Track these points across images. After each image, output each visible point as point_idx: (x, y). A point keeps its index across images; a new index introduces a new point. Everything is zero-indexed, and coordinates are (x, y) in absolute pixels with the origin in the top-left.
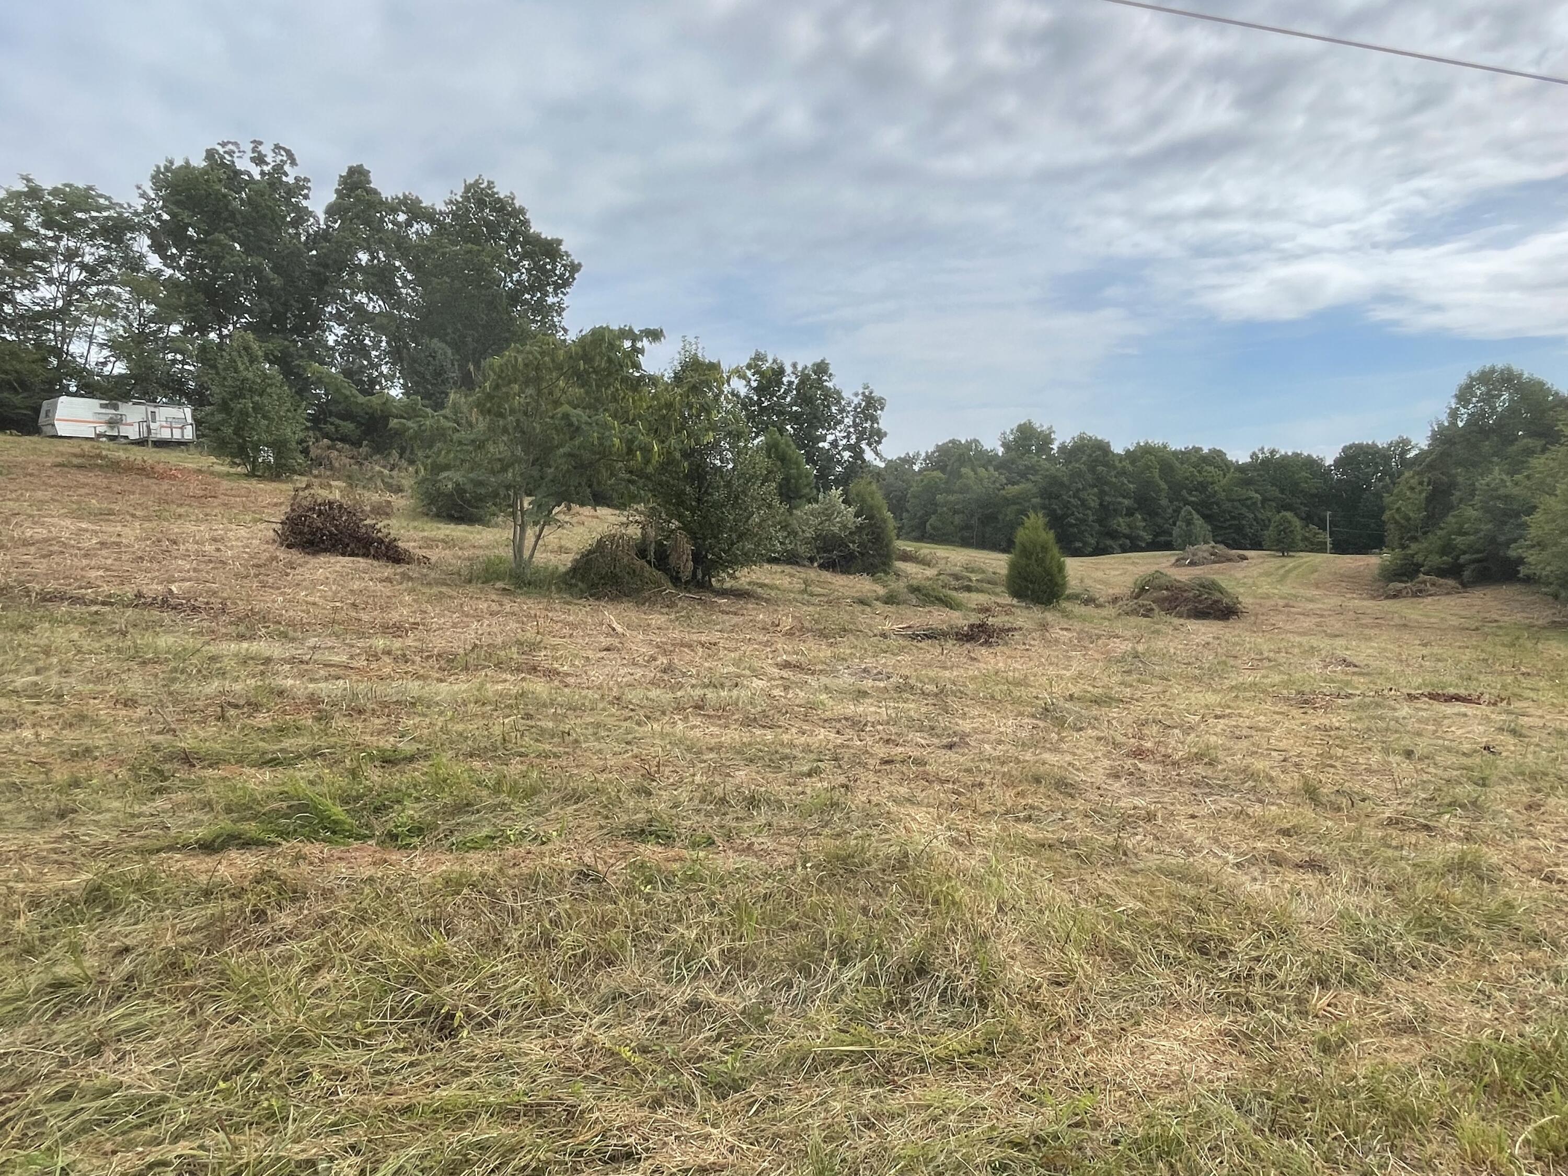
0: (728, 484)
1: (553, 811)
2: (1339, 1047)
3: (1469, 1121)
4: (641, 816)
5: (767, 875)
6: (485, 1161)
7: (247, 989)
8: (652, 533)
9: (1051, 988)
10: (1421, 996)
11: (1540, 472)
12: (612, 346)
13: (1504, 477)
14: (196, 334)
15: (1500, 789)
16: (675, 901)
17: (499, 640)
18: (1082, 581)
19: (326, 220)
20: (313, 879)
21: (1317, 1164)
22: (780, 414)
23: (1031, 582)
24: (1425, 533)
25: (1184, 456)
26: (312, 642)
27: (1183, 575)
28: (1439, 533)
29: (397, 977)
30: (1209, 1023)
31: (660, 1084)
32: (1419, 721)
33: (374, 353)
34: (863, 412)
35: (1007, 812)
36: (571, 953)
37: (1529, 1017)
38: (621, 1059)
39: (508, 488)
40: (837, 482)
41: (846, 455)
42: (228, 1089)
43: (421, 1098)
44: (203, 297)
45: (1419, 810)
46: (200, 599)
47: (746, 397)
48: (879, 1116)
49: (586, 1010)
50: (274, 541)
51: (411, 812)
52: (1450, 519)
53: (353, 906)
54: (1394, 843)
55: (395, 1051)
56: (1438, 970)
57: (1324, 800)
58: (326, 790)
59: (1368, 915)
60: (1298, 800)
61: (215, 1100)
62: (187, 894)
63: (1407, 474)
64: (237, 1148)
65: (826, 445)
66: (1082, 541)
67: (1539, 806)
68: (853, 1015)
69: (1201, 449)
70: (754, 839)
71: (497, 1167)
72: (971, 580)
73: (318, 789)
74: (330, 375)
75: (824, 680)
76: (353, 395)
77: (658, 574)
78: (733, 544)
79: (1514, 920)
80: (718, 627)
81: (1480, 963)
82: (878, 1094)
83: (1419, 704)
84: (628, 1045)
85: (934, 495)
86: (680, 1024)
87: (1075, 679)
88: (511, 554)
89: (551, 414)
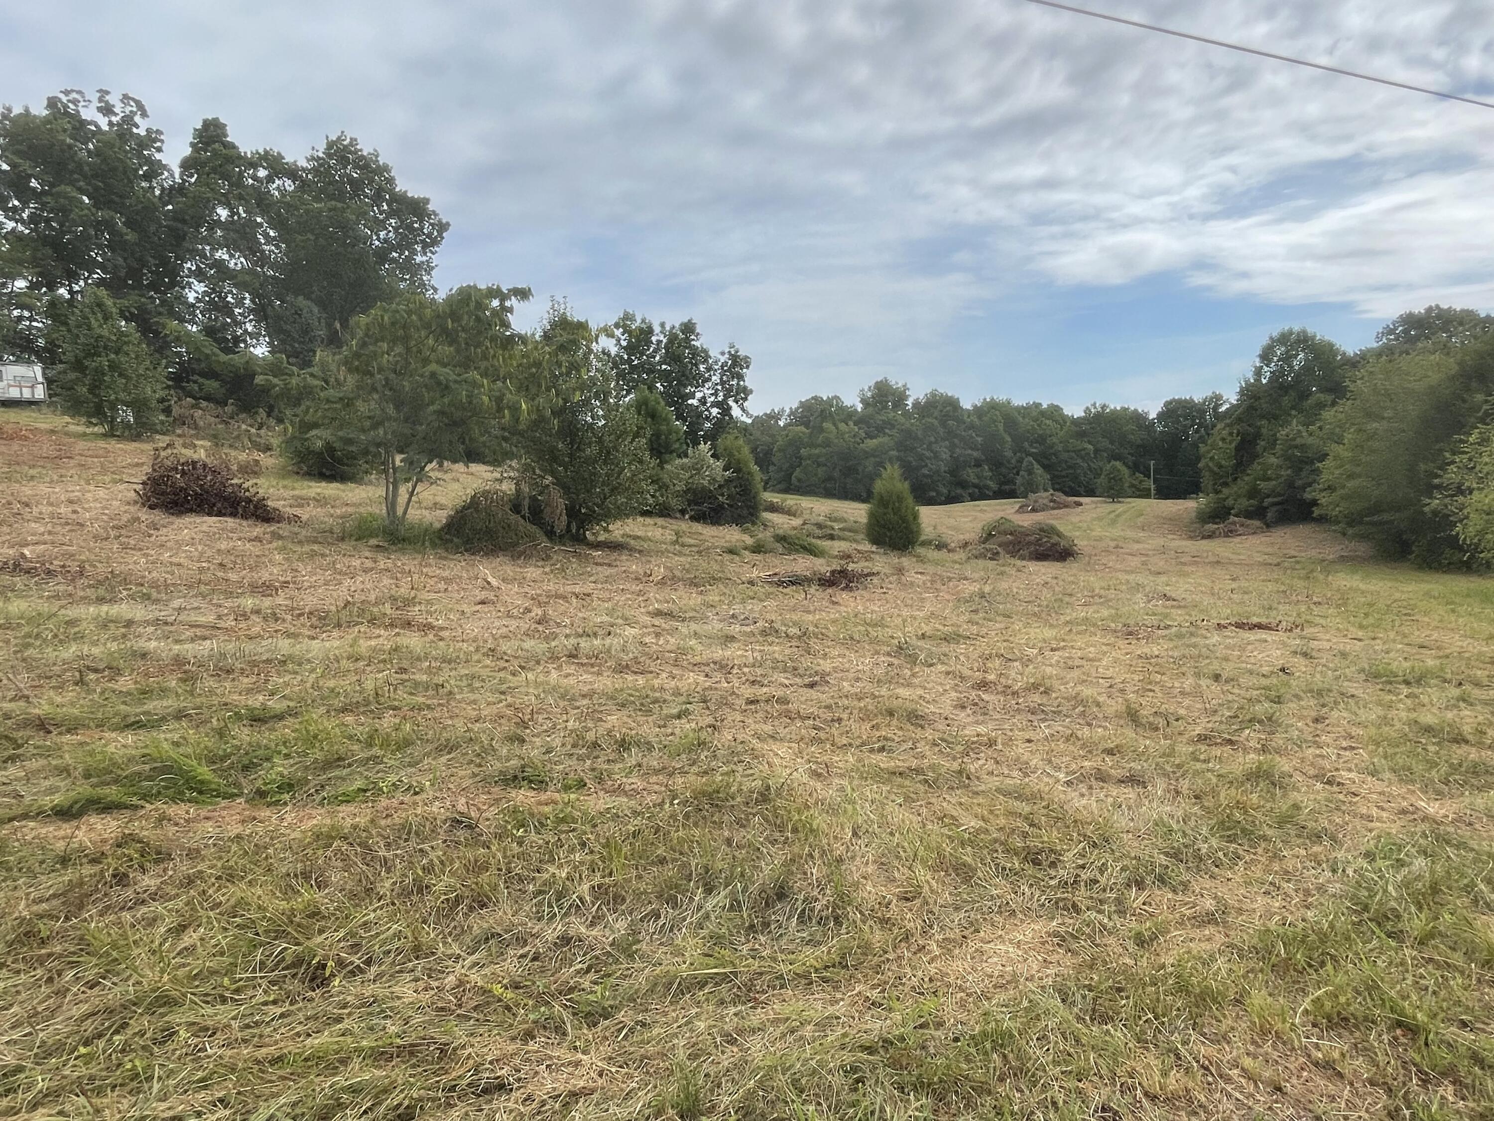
0: (600, 440)
1: (426, 762)
2: (1152, 940)
3: (1258, 998)
4: (514, 762)
5: (636, 814)
6: (357, 1103)
7: (107, 953)
8: (525, 488)
9: (900, 904)
10: (1222, 891)
11: (1330, 424)
12: (480, 306)
13: (1300, 428)
14: (44, 289)
15: (1291, 705)
16: (547, 843)
17: (372, 598)
18: (935, 528)
19: (182, 175)
20: (178, 840)
21: (1130, 1045)
22: (650, 372)
23: (889, 530)
24: (1235, 479)
25: (1025, 411)
26: (176, 603)
27: (1026, 521)
28: (1246, 478)
29: (266, 932)
30: (1041, 927)
31: (532, 1017)
32: (1227, 647)
33: (237, 311)
34: (729, 370)
35: (863, 744)
36: (443, 897)
37: (1311, 904)
38: (494, 996)
39: (378, 445)
40: (706, 438)
41: (715, 411)
42: (88, 1054)
43: (291, 1047)
44: (50, 251)
45: (1223, 727)
46: (55, 562)
47: (617, 355)
48: (740, 1032)
49: (458, 952)
50: (136, 502)
51: (281, 768)
52: (1256, 466)
53: (219, 865)
54: (1202, 757)
55: (265, 1003)
56: (1237, 868)
57: (1144, 721)
58: (190, 750)
59: (1178, 822)
60: (1122, 722)
61: (75, 1066)
62: (42, 862)
63: (1219, 426)
64: (98, 1111)
65: (693, 402)
66: (936, 491)
67: (1325, 718)
68: (717, 940)
69: (1040, 404)
70: (624, 780)
71: (370, 1109)
72: (834, 529)
73: (181, 750)
74: (188, 333)
75: (694, 626)
76: (214, 354)
77: (533, 528)
78: (605, 498)
79: (1301, 818)
80: (592, 579)
81: (1272, 859)
82: (741, 1011)
83: (1227, 633)
84: (500, 982)
85: (798, 449)
86: (551, 959)
87: (927, 619)
88: (384, 511)
89: (420, 372)
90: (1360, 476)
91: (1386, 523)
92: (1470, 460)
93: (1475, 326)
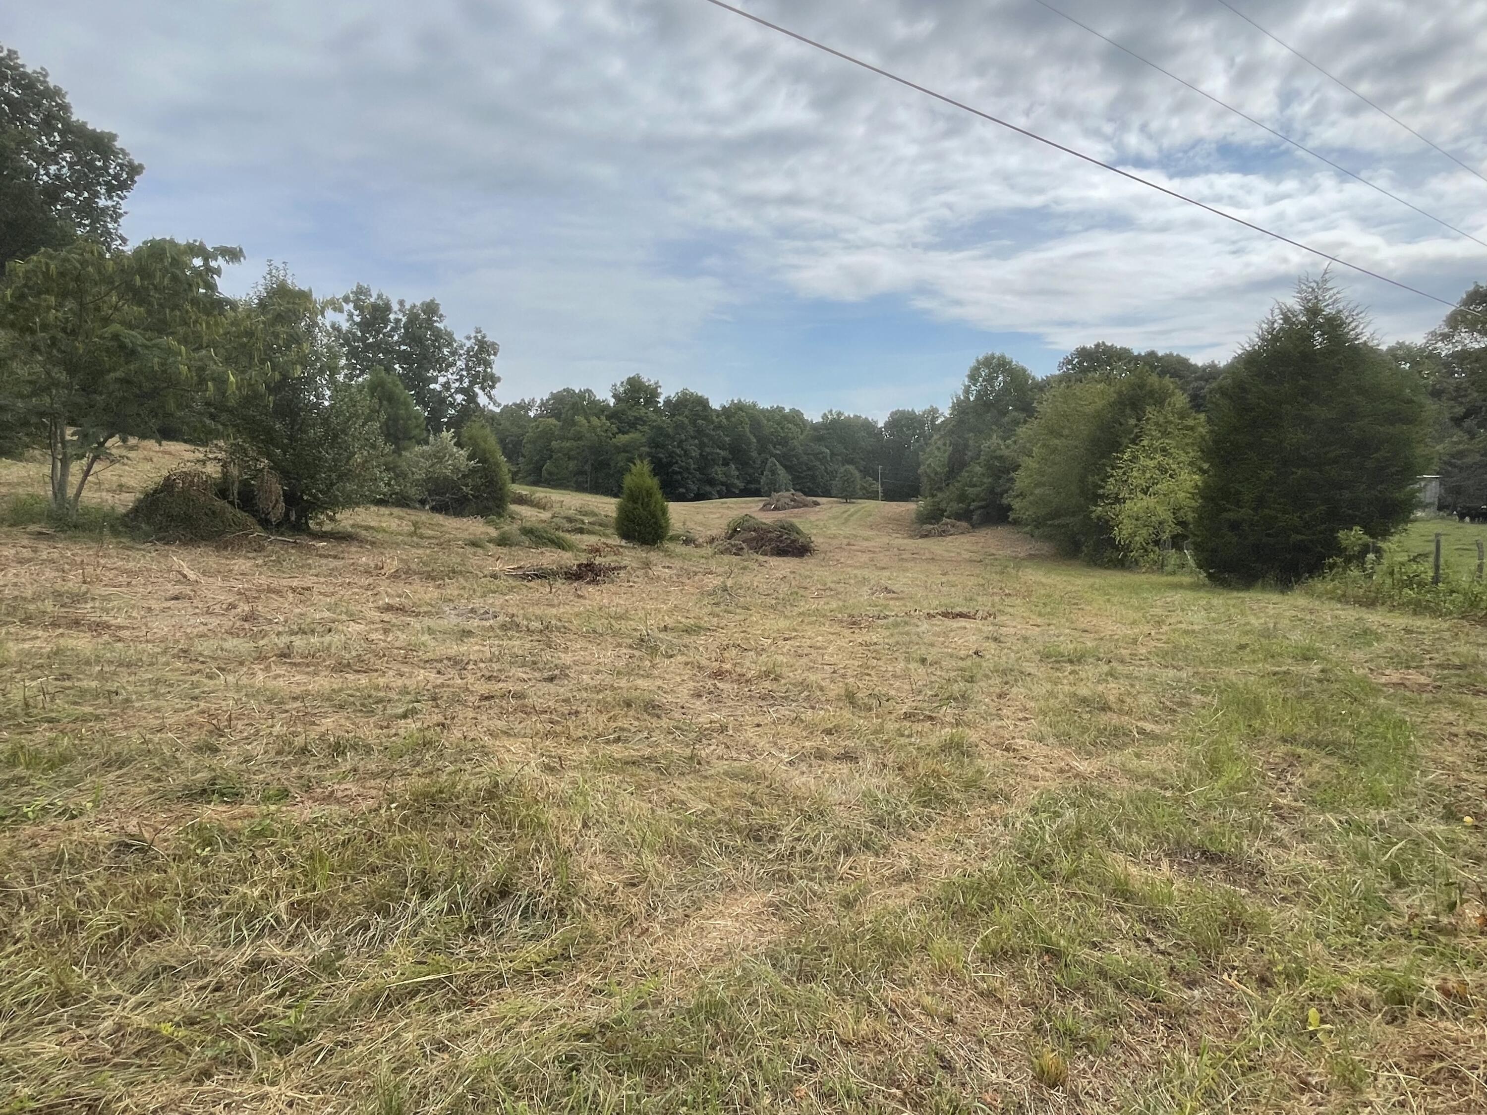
0: (326, 422)
1: (88, 780)
2: (855, 901)
3: (940, 943)
4: (204, 775)
5: (347, 821)
8: (234, 471)
9: (626, 890)
10: (916, 851)
11: (1022, 439)
12: (178, 264)
13: (1000, 442)
15: (982, 684)
16: (239, 861)
18: (684, 524)
21: (830, 999)
22: (387, 351)
23: (638, 525)
24: (948, 485)
25: (769, 414)
27: (769, 518)
28: (956, 484)
30: (758, 899)
31: (209, 1053)
32: (934, 634)
34: (475, 355)
35: (599, 735)
36: (102, 932)
37: (986, 856)
38: (162, 1037)
39: (42, 414)
40: (449, 426)
41: (460, 398)
45: (926, 704)
47: (348, 332)
48: (452, 1037)
49: (120, 992)
52: (964, 474)
54: (906, 733)
56: (930, 829)
57: (860, 703)
59: (883, 792)
60: (841, 704)
63: (935, 437)
65: (436, 387)
66: (686, 488)
67: (1006, 694)
68: (432, 945)
69: (783, 409)
70: (336, 786)
72: (583, 523)
75: (428, 622)
77: (240, 514)
78: (332, 484)
79: (982, 783)
80: (313, 571)
81: (958, 820)
82: (455, 1016)
83: (934, 621)
84: (171, 1021)
85: (550, 441)
86: (236, 988)
87: (670, 612)
88: (50, 493)
89: (99, 333)
90: (1044, 485)
91: (1063, 526)
92: (1124, 474)
93: (1129, 362)
